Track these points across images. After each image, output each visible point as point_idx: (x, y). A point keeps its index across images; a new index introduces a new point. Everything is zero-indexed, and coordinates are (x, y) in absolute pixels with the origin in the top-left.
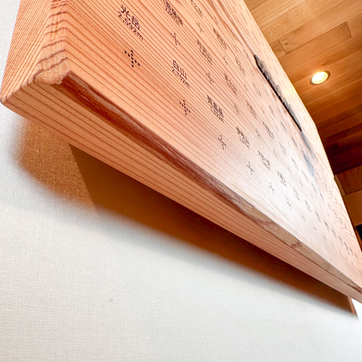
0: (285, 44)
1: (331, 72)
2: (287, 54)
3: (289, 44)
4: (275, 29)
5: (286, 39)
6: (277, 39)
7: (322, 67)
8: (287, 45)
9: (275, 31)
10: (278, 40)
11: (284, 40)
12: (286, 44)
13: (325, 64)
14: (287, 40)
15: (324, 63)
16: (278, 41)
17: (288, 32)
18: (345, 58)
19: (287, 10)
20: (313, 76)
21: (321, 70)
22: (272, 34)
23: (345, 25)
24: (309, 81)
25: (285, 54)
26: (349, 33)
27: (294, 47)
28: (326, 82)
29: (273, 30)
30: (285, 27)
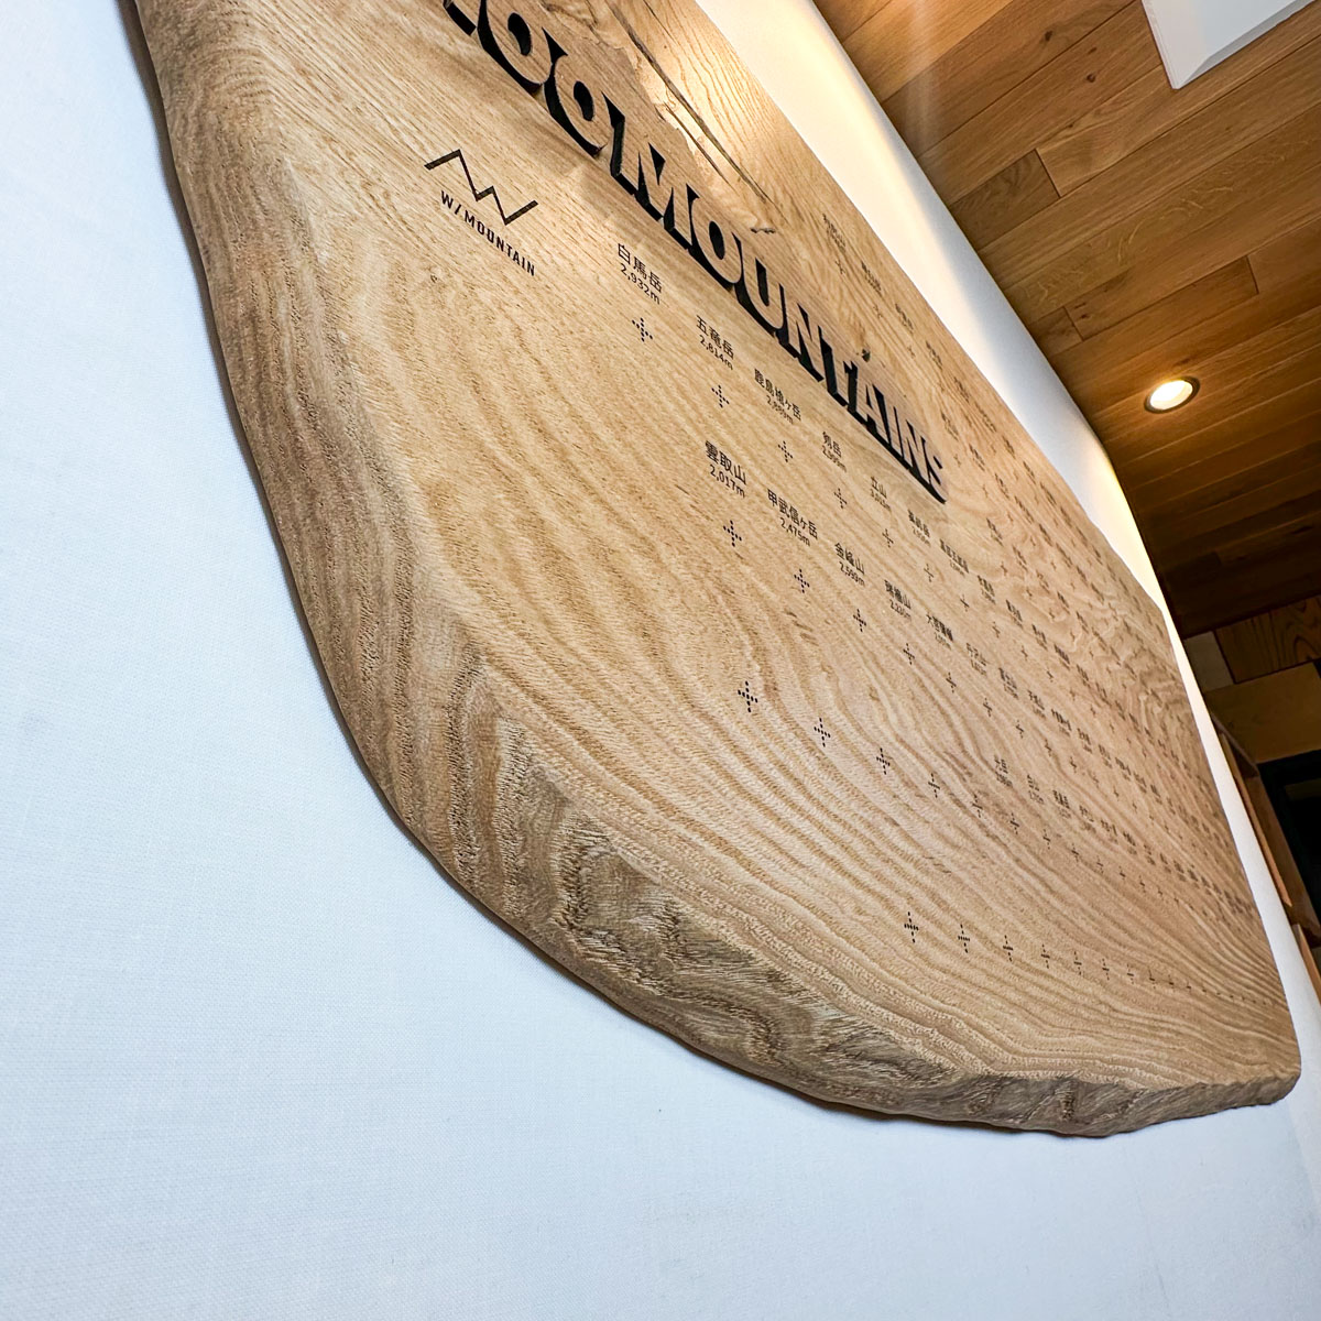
0: (1080, 315)
1: (1201, 380)
2: (1083, 340)
3: (1092, 316)
4: (1055, 282)
5: (1084, 304)
6: (1062, 305)
7: (1179, 368)
8: (1084, 320)
9: (1053, 286)
10: (1063, 307)
11: (1077, 307)
12: (1084, 317)
13: (1185, 361)
14: (1086, 306)
15: (1184, 357)
16: (1062, 310)
17: (1090, 287)
18: (1241, 345)
19: (1088, 234)
20: (1152, 392)
21: (1174, 376)
22: (1046, 295)
23: (1242, 265)
24: (1142, 402)
25: (1080, 340)
26: (1253, 284)
27: (1105, 322)
28: (1187, 406)
29: (1050, 285)
30: (1081, 276)
